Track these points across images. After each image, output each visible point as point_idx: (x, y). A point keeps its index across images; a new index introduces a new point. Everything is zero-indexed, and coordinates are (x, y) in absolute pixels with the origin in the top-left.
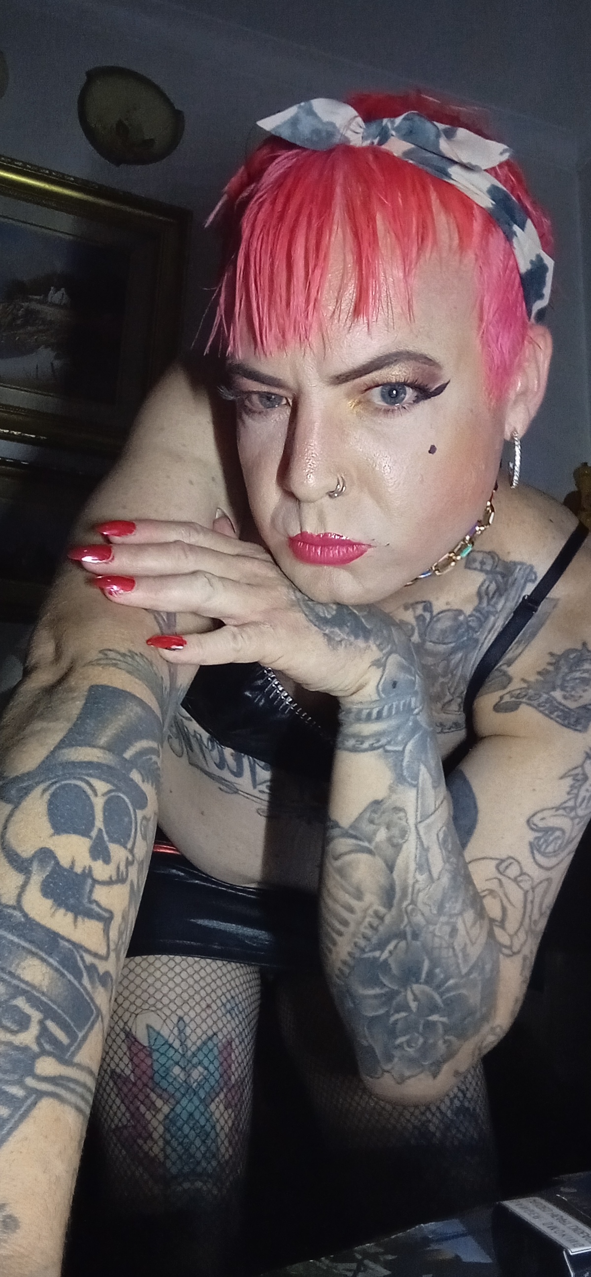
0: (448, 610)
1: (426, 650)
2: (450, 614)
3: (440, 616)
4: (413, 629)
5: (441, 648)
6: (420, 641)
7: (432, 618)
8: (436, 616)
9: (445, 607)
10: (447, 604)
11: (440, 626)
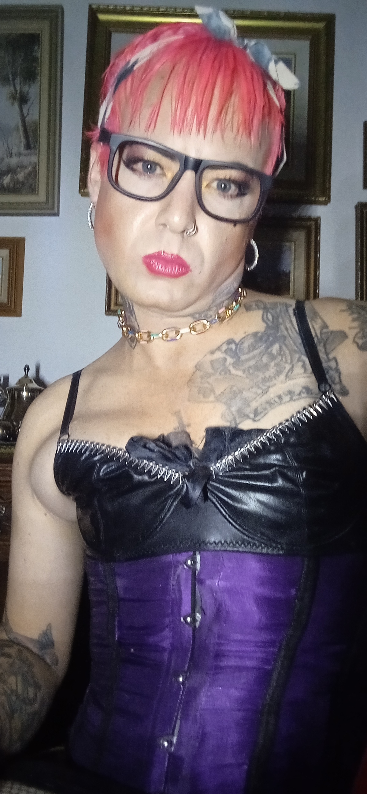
0: (248, 335)
1: (242, 361)
2: (249, 336)
3: (242, 341)
4: (225, 360)
5: (256, 352)
6: (235, 360)
7: (237, 345)
8: (239, 342)
9: (243, 335)
10: (245, 333)
11: (246, 345)
